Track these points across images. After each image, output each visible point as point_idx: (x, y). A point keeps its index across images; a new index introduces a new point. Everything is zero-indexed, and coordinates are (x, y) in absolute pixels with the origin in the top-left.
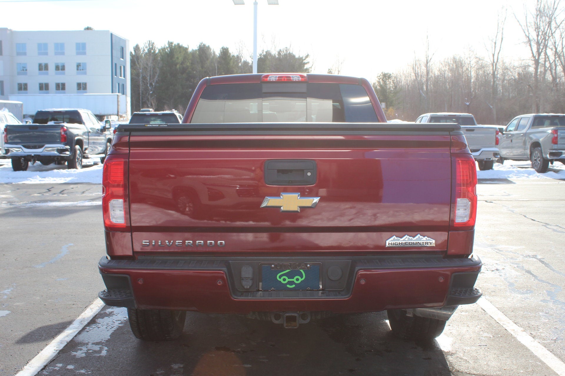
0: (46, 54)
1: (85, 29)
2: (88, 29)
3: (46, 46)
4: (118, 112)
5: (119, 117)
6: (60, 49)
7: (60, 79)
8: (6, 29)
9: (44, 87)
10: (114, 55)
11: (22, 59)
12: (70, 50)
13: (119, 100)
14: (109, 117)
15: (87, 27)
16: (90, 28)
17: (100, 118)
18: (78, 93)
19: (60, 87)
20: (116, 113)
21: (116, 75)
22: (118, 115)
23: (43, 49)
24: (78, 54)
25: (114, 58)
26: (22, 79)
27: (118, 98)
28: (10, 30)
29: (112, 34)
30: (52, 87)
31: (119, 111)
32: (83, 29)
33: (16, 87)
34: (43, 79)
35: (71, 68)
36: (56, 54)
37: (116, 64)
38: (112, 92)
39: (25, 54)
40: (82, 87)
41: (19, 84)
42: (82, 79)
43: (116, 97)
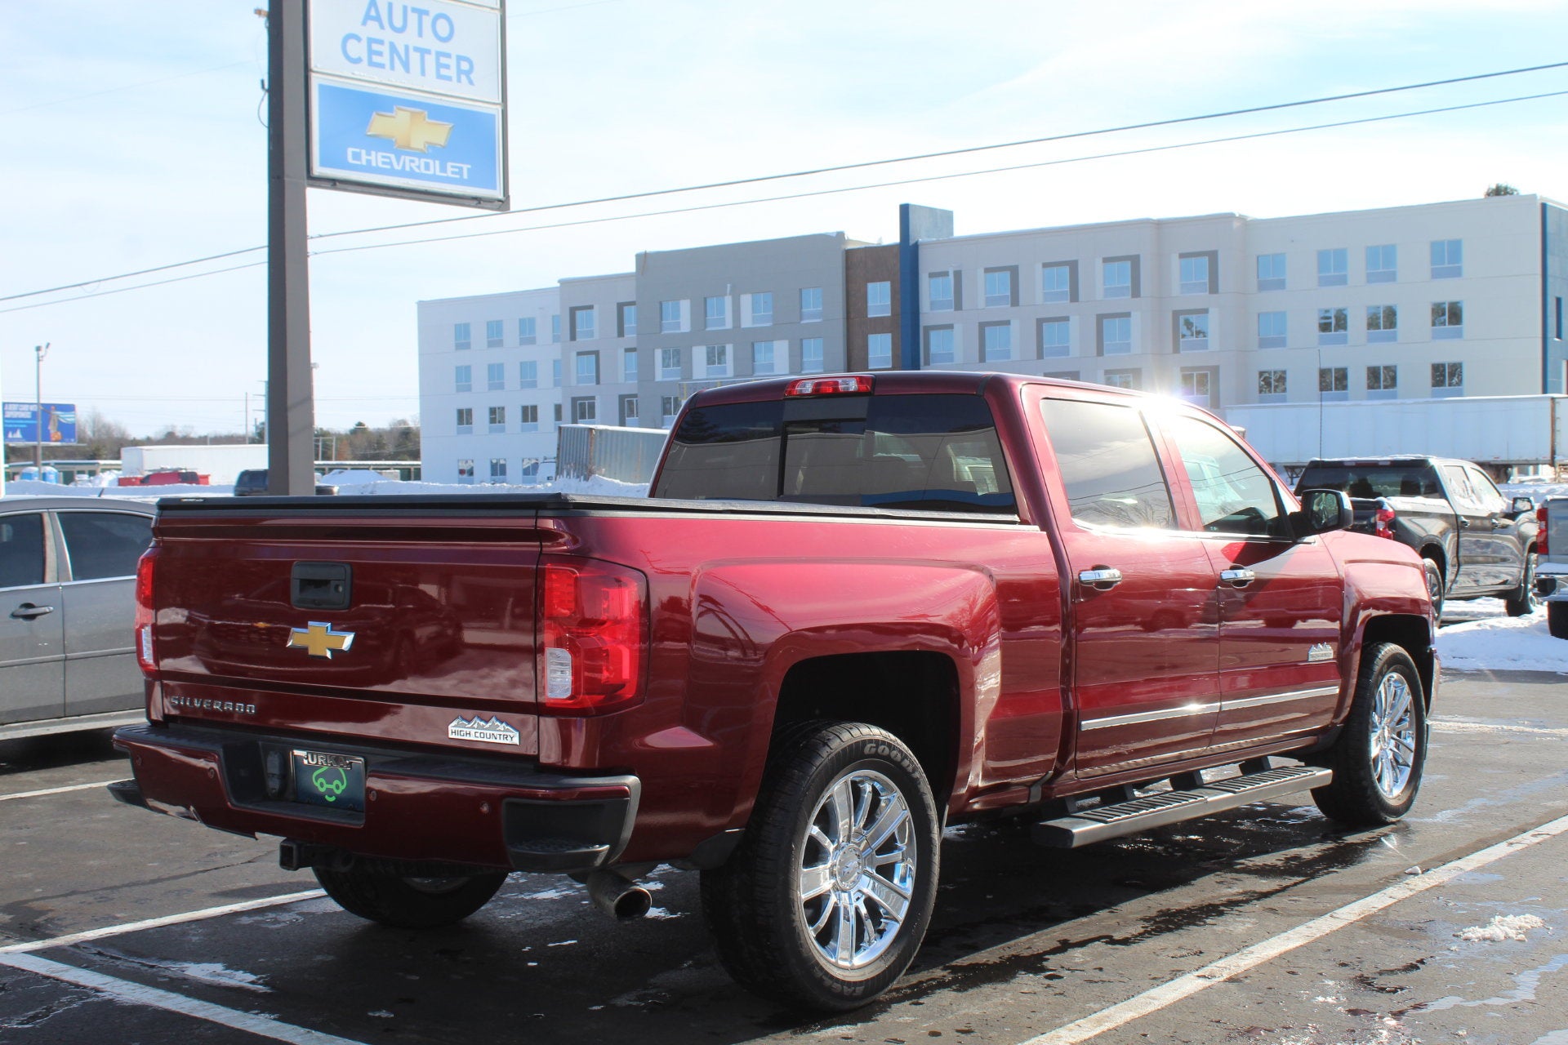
0: (1342, 280)
1: (1488, 194)
2: (1499, 191)
3: (1340, 256)
4: (1553, 453)
5: (1558, 470)
6: (1382, 265)
7: (1381, 354)
8: (1228, 218)
9: (1334, 381)
10: (1550, 272)
11: (1272, 301)
12: (1414, 263)
13: (1557, 415)
14: (1531, 468)
15: (1494, 187)
16: (1506, 188)
17: (1499, 471)
18: (1434, 395)
19: (1381, 379)
20: (1548, 456)
21: (1559, 336)
22: (1552, 464)
23: (1332, 268)
24: (1436, 274)
25: (1550, 280)
26: (1272, 361)
27: (1553, 410)
28: (1242, 219)
29: (1544, 206)
30: (1357, 379)
31: (1558, 451)
32: (1481, 195)
33: (1255, 382)
34: (1334, 356)
35: (1414, 320)
36: (1371, 278)
37: (1559, 300)
38: (1545, 391)
39: (1281, 284)
40: (1445, 376)
41: (1261, 374)
42: (1447, 351)
43: (1549, 403)
